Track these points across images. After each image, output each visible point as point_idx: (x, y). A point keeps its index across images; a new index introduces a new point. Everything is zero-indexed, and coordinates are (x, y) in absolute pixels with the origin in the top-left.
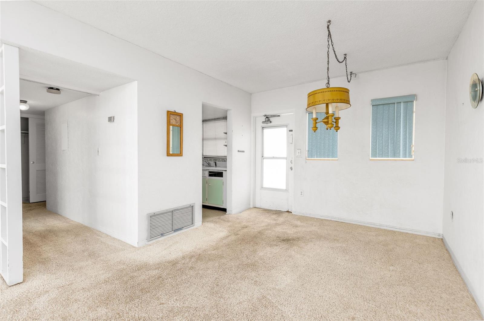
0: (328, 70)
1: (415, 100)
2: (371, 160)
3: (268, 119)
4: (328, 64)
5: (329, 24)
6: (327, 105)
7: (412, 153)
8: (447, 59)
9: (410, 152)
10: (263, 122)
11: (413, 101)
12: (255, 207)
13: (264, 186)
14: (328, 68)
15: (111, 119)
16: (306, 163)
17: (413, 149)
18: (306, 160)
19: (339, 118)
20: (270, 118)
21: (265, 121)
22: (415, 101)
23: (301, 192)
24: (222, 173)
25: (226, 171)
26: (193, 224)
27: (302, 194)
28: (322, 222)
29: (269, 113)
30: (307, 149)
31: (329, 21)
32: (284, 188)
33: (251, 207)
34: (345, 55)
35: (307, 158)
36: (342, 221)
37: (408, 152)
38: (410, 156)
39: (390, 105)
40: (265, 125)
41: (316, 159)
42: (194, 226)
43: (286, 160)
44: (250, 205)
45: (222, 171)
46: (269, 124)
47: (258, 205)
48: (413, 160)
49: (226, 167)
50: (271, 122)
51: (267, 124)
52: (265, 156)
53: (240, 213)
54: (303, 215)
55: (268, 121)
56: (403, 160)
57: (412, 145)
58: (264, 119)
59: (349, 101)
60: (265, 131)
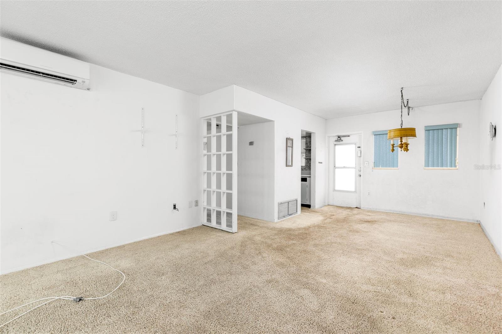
0: (402, 116)
1: (458, 127)
2: (425, 169)
3: (339, 138)
4: (402, 113)
5: (402, 89)
6: (401, 138)
7: (457, 164)
8: (481, 99)
9: (455, 163)
10: (336, 141)
11: (456, 128)
12: (329, 205)
13: (336, 189)
14: (402, 115)
15: (251, 143)
16: (373, 171)
17: (457, 161)
18: (373, 170)
19: (409, 144)
20: (341, 138)
21: (338, 140)
22: (458, 129)
23: (369, 193)
24: (306, 179)
25: (310, 177)
26: (297, 212)
27: (370, 194)
28: (387, 213)
29: (340, 134)
30: (373, 161)
31: (402, 88)
32: (353, 190)
33: (326, 205)
34: (408, 100)
35: (373, 168)
36: (402, 213)
37: (453, 164)
38: (456, 166)
39: (439, 130)
40: (336, 143)
41: (380, 168)
42: (297, 213)
43: (354, 169)
44: (325, 203)
45: (306, 177)
46: (341, 142)
47: (331, 203)
48: (457, 169)
49: (310, 174)
50: (342, 141)
51: (339, 142)
52: (337, 166)
53: (321, 207)
54: (370, 210)
55: (340, 140)
56: (449, 169)
57: (456, 159)
58: (336, 138)
59: (416, 135)
60: (337, 147)
